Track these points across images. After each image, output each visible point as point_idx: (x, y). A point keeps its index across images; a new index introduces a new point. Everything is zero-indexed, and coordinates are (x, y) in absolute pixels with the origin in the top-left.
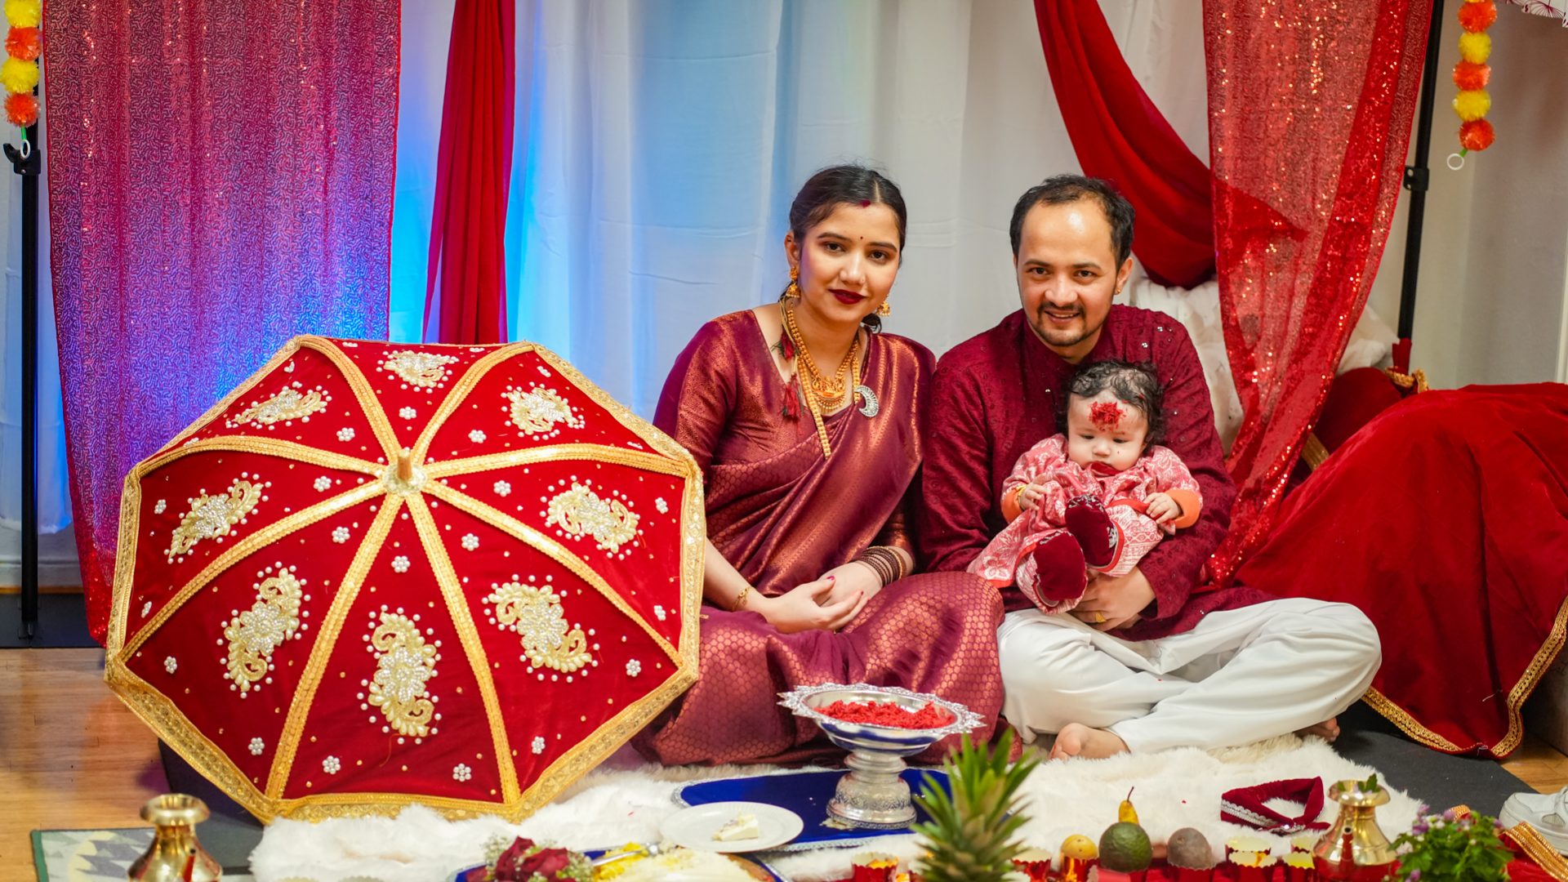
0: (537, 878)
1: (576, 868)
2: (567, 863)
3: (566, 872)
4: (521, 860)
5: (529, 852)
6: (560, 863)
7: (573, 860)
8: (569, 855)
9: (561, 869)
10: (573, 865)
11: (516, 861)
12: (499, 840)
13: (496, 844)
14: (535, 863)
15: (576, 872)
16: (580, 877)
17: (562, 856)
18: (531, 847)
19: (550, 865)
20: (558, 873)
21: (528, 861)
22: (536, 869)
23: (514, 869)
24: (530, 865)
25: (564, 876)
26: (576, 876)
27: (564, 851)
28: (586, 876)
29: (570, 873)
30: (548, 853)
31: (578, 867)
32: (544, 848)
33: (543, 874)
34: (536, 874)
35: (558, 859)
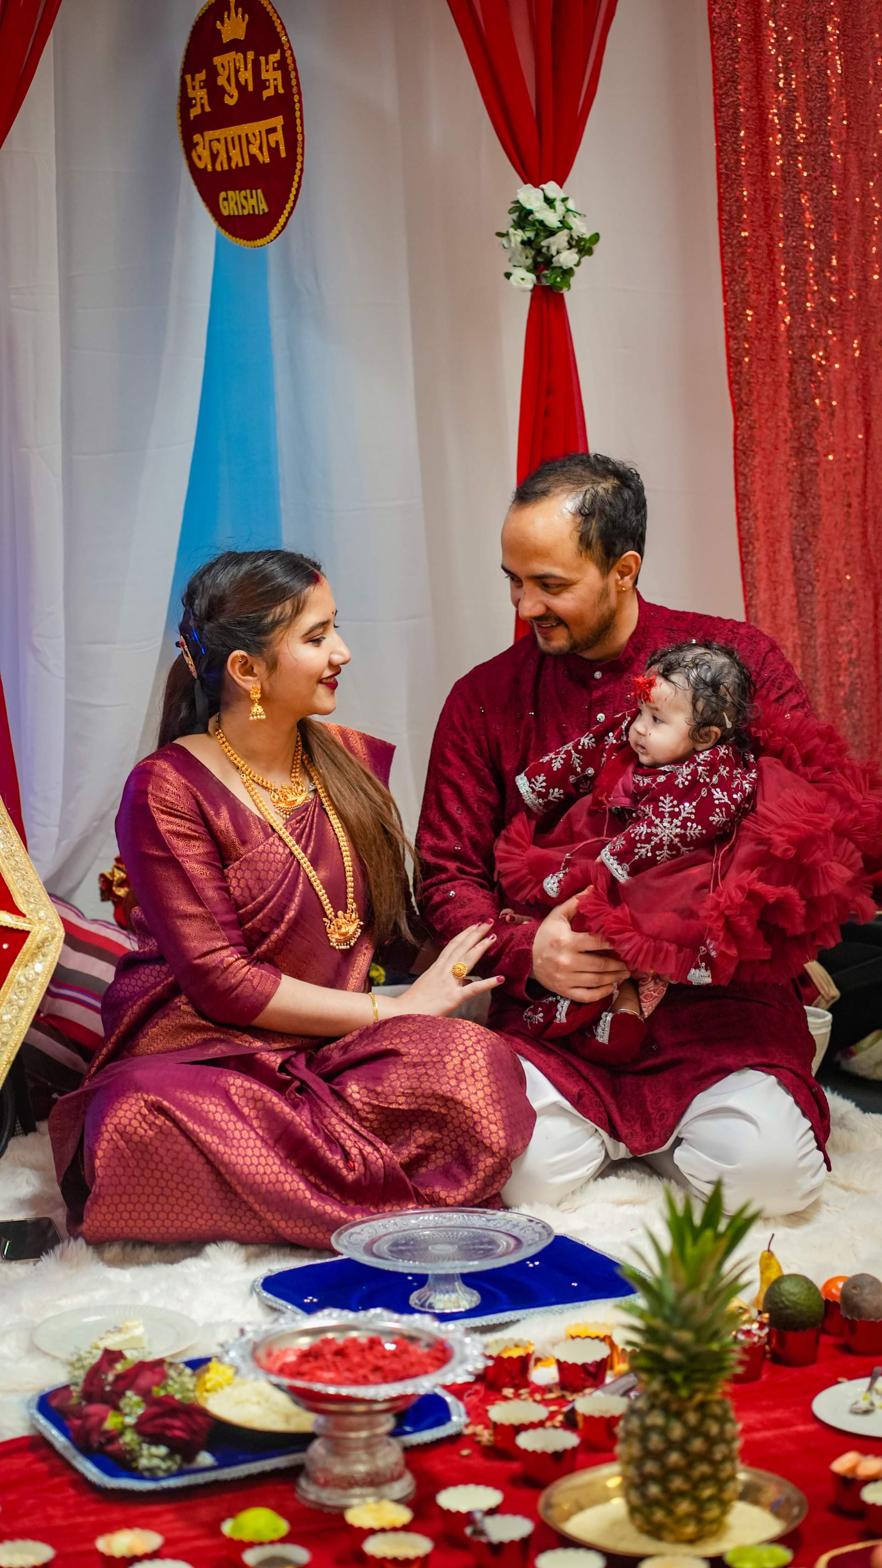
0: (130, 1398)
1: (175, 1382)
2: (165, 1376)
3: (164, 1388)
4: (111, 1377)
5: (119, 1367)
6: (157, 1378)
7: (172, 1373)
8: (166, 1367)
9: (157, 1384)
10: (172, 1379)
11: (106, 1379)
12: (83, 1354)
13: (80, 1359)
14: (128, 1379)
15: (177, 1386)
16: (182, 1392)
17: (158, 1369)
18: (122, 1361)
19: (144, 1380)
20: (155, 1389)
21: (118, 1377)
22: (128, 1388)
23: (103, 1388)
24: (121, 1383)
25: (162, 1393)
26: (177, 1391)
27: (160, 1362)
28: (188, 1390)
29: (169, 1389)
30: (142, 1367)
31: (178, 1379)
32: (136, 1361)
33: (139, 1392)
34: (129, 1393)
35: (154, 1373)
